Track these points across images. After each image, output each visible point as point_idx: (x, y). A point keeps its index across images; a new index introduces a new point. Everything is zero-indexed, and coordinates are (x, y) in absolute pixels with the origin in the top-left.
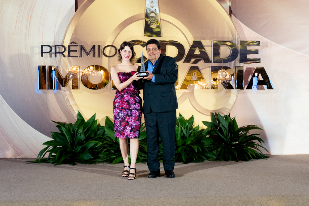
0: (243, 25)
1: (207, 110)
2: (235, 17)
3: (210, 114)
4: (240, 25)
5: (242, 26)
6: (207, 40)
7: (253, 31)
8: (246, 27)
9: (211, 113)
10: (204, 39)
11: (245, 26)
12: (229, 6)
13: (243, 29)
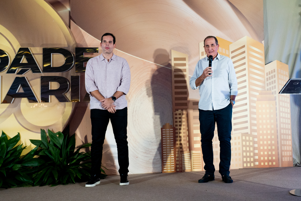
0: (84, 31)
1: (37, 127)
2: (74, 23)
3: (40, 131)
4: (80, 32)
5: (83, 33)
6: (36, 48)
7: (96, 38)
8: (88, 33)
9: (41, 129)
10: (33, 46)
11: (86, 33)
12: (69, 12)
13: (84, 36)
